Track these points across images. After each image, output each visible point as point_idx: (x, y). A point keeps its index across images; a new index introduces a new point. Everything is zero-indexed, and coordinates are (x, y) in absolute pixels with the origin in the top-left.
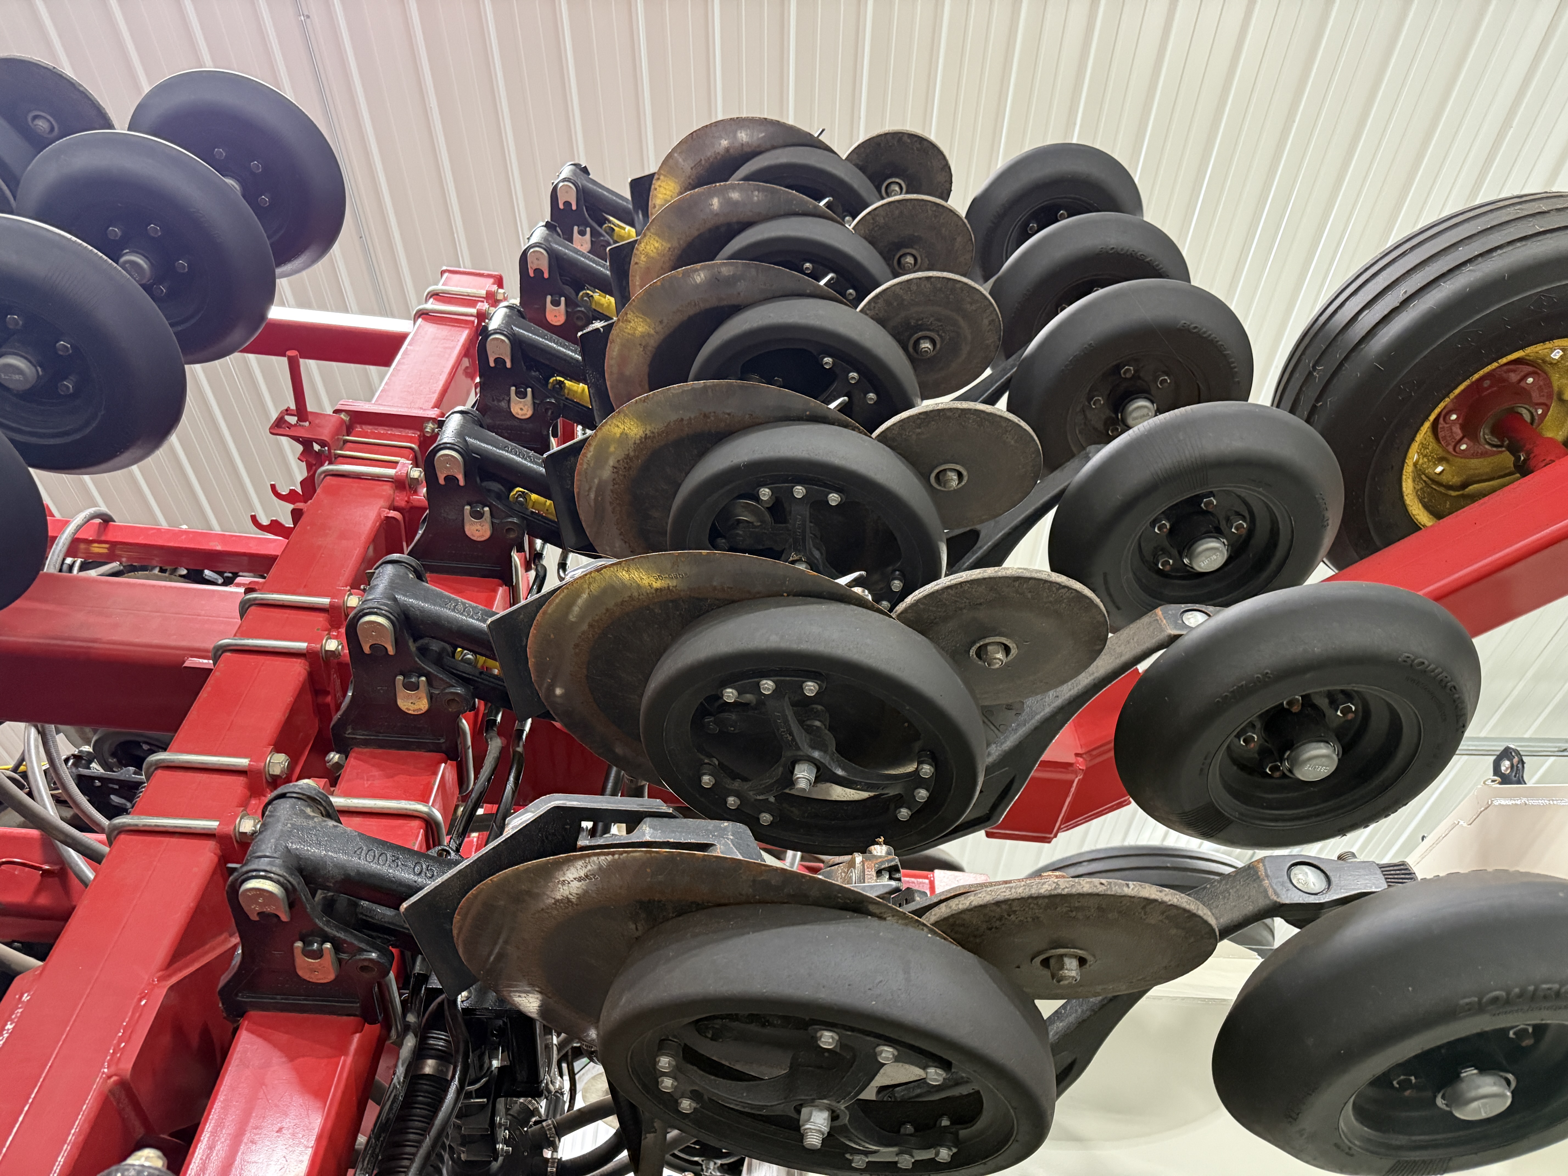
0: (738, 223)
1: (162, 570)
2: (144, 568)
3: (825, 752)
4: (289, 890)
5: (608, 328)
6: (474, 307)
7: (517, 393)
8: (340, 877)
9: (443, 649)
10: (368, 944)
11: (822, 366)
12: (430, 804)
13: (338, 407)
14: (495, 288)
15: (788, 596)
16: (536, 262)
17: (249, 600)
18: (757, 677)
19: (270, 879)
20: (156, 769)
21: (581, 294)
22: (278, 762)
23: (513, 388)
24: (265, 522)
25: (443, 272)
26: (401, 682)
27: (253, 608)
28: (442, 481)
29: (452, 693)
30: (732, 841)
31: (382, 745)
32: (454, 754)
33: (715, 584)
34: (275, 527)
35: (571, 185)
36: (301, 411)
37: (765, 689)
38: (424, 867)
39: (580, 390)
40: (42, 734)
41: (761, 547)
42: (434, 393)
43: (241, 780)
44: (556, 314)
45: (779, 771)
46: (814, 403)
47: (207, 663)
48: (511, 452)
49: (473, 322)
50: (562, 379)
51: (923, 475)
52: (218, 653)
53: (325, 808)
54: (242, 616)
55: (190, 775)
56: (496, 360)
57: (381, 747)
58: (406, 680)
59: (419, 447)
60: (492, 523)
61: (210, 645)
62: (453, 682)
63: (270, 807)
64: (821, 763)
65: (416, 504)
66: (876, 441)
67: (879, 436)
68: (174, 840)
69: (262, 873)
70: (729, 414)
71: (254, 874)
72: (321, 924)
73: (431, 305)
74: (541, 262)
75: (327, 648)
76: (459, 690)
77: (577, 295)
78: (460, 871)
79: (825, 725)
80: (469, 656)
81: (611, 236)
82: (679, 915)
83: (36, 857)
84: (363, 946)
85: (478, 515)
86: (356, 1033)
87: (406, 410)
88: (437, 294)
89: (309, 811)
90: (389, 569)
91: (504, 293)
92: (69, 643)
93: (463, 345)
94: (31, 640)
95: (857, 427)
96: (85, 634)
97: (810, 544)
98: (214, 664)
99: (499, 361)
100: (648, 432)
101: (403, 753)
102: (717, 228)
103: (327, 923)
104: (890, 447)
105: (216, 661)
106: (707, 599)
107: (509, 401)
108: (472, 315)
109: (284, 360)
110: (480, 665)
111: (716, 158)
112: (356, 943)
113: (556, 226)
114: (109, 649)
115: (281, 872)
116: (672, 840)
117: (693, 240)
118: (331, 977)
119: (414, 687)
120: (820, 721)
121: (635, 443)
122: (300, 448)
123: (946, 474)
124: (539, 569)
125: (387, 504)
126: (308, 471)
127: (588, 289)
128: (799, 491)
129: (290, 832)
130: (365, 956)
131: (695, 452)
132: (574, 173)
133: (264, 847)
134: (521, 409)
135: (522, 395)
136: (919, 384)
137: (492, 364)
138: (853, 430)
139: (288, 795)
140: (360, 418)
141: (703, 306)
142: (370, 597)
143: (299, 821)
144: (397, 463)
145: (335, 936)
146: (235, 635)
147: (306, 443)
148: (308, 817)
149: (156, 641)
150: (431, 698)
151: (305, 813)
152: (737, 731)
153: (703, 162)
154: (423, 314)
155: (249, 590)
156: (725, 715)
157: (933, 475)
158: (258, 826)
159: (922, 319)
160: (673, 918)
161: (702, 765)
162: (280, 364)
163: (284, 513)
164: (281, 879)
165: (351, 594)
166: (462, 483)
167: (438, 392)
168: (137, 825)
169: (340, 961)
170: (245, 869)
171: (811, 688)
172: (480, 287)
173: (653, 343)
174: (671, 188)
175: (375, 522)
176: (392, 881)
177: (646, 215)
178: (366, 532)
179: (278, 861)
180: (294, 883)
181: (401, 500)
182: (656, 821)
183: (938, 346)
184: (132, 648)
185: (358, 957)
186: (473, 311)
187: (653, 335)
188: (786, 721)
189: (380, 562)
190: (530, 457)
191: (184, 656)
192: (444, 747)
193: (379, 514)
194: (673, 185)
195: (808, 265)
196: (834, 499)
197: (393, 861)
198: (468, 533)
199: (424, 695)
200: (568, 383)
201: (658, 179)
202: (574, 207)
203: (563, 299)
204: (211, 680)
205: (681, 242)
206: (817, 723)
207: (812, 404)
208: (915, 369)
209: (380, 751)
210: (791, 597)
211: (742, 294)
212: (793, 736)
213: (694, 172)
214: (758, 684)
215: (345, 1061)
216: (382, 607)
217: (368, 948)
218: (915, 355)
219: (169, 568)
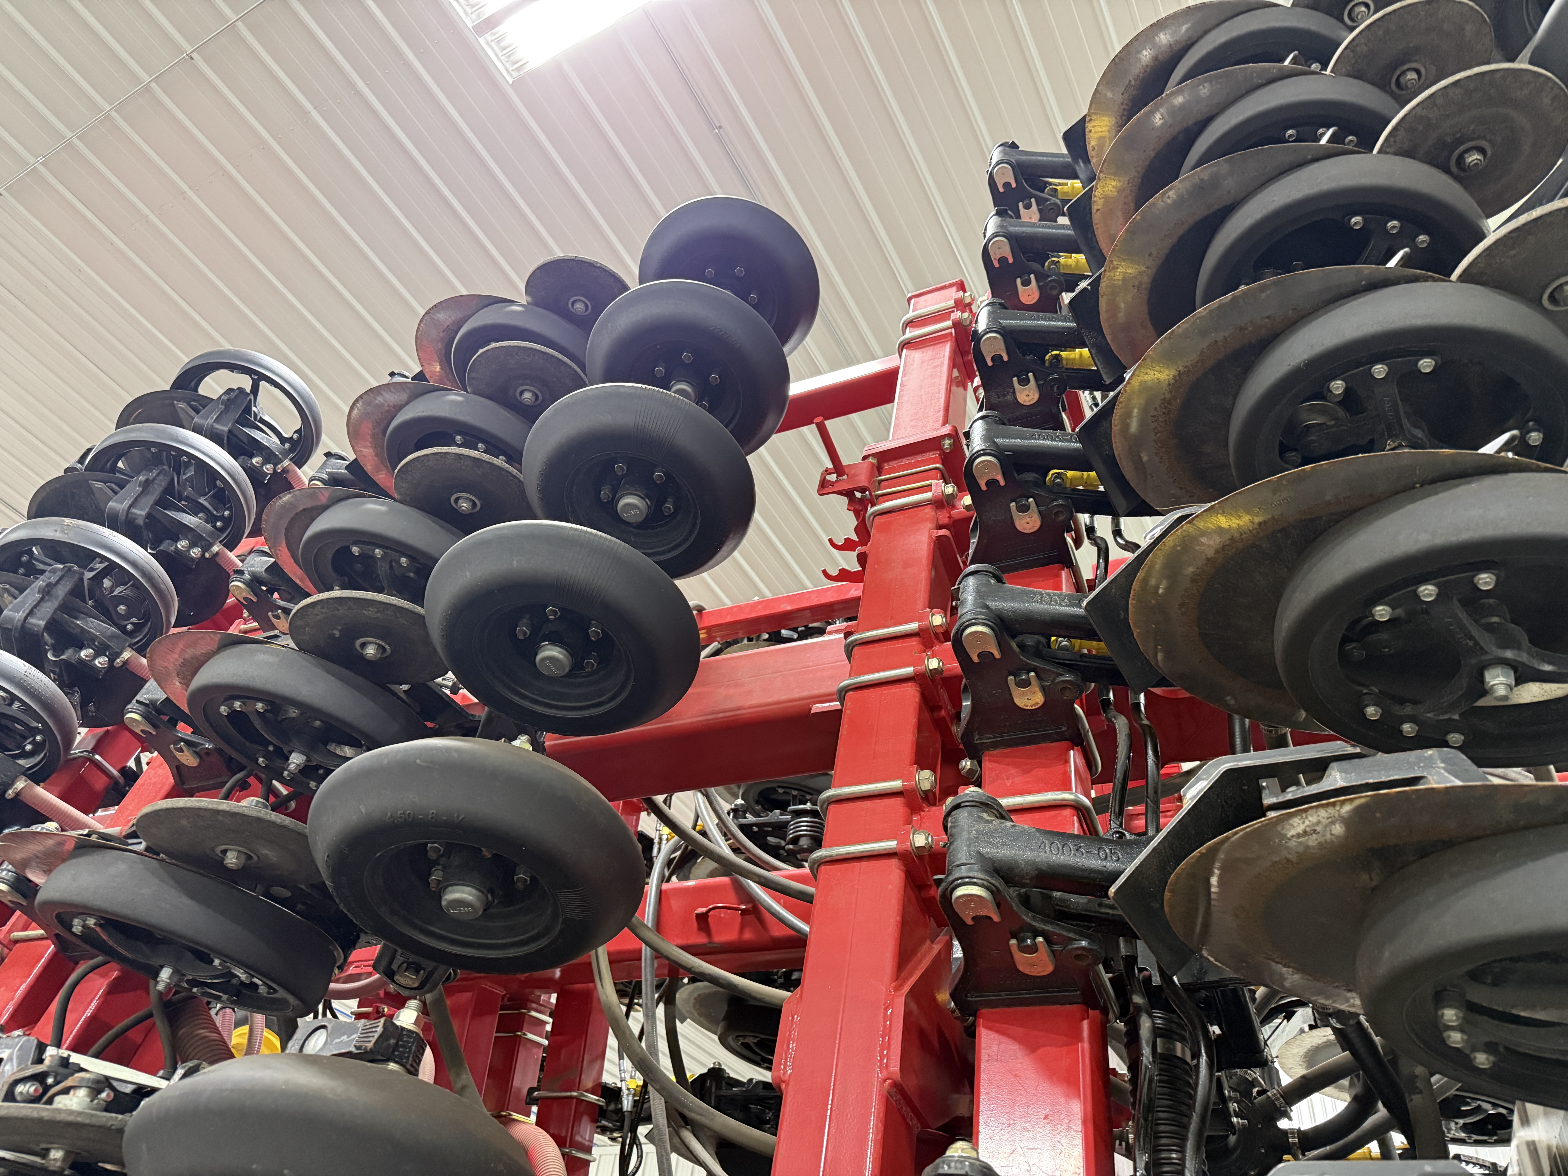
0: (1196, 124)
1: (750, 640)
2: (736, 642)
3: (1519, 648)
4: (994, 891)
5: (1096, 284)
6: (949, 319)
7: (1019, 382)
8: (1033, 873)
9: (1039, 642)
10: (1075, 932)
11: (1352, 228)
12: (1074, 791)
13: (865, 454)
14: (961, 293)
15: (1422, 486)
16: (998, 251)
17: (852, 642)
18: (1412, 585)
19: (975, 884)
20: (828, 804)
21: (1047, 264)
22: (925, 779)
23: (1015, 379)
24: (834, 572)
25: (909, 300)
26: (1013, 682)
27: (856, 648)
28: (984, 488)
29: (1063, 681)
30: (1445, 769)
31: (1009, 744)
32: (1077, 740)
33: (1328, 498)
34: (844, 575)
35: (1005, 165)
36: (838, 467)
37: (1425, 596)
38: (1107, 851)
39: (1077, 357)
40: (707, 796)
41: (1342, 447)
42: (939, 412)
43: (899, 801)
44: (1029, 293)
45: (1463, 682)
46: (1367, 269)
47: (836, 704)
48: (1039, 439)
49: (951, 333)
50: (1057, 352)
51: (1535, 302)
52: (842, 694)
53: (997, 810)
54: (849, 658)
55: (858, 804)
56: (993, 359)
57: (1008, 746)
58: (1017, 679)
59: (943, 464)
60: (1040, 512)
61: (834, 689)
62: (1060, 670)
63: (950, 819)
64: (1516, 661)
65: (957, 517)
66: (1459, 284)
67: (1460, 276)
68: (864, 864)
69: (967, 880)
70: (1268, 318)
71: (959, 881)
72: (1028, 920)
73: (910, 333)
74: (1003, 250)
75: (931, 668)
76: (1068, 677)
77: (1043, 266)
78: (1154, 849)
79: (1505, 619)
80: (1065, 643)
81: (1055, 196)
82: (1422, 857)
83: (731, 900)
84: (1071, 935)
85: (1024, 509)
86: (1084, 1019)
87: (921, 435)
88: (911, 322)
89: (985, 815)
90: (971, 580)
91: (971, 295)
92: (721, 715)
93: (950, 358)
94: (694, 720)
95: (1431, 277)
96: (731, 705)
97: (1406, 424)
98: (842, 704)
99: (997, 358)
100: (1181, 368)
101: (1031, 747)
102: (1175, 138)
103: (1034, 918)
104: (1478, 283)
105: (842, 700)
106: (1321, 517)
107: (1014, 392)
108: (949, 328)
109: (813, 427)
110: (1076, 649)
111: (1145, 71)
112: (1065, 933)
113: (1006, 210)
114: (758, 712)
115: (983, 877)
116: (1371, 781)
117: (1151, 162)
118: (1050, 969)
119: (1026, 684)
120: (1496, 616)
121: (1169, 384)
122: (845, 500)
123: (1563, 290)
124: (1099, 541)
125: (933, 525)
126: (857, 518)
127: (1053, 256)
128: (1380, 370)
129: (977, 838)
130: (1076, 945)
131: (1239, 370)
132: (1005, 153)
133: (959, 856)
134: (1028, 396)
135: (1024, 382)
136: (1477, 203)
137: (990, 364)
138: (1426, 281)
139: (963, 804)
140: (885, 457)
141: (1191, 221)
142: (965, 611)
143: (981, 826)
144: (931, 485)
145: (1044, 930)
146: (850, 676)
147: (848, 494)
148: (987, 822)
149: (784, 697)
150: (1044, 690)
151: (983, 818)
152: (1392, 651)
153: (1133, 83)
154: (906, 345)
155: (847, 635)
156: (1374, 637)
157: (1546, 296)
158: (930, 839)
159: (1460, 131)
160: (1414, 861)
161: (1360, 697)
162: (809, 432)
163: (849, 561)
164: (985, 883)
165: (933, 614)
166: (1002, 483)
167: (942, 409)
168: (831, 856)
169: (1053, 951)
170: (951, 878)
171: (1485, 580)
172: (945, 300)
173: (1146, 280)
174: (1107, 123)
175: (929, 544)
176: (1082, 870)
177: (1087, 161)
178: (925, 555)
179: (976, 867)
180: (997, 884)
181: (943, 517)
182: (1345, 764)
183: (1489, 152)
184: (767, 708)
185: (1070, 947)
186: (949, 323)
187: (1145, 272)
188: (1462, 626)
189: (961, 577)
190: (1058, 437)
191: (809, 704)
192: (1067, 735)
193: (930, 536)
194: (1106, 119)
195: (1290, 132)
196: (1426, 365)
197: (1077, 850)
198: (1019, 528)
199: (1037, 689)
200: (1064, 354)
201: (1091, 120)
202: (1014, 185)
203: (1032, 276)
204: (845, 720)
205: (1139, 169)
206: (1495, 619)
207: (1367, 272)
208: (1466, 187)
209: (1009, 750)
210: (1427, 487)
211: (1232, 191)
212: (1475, 641)
213: (1126, 95)
214: (1415, 591)
215: (1083, 1048)
216: (979, 617)
217: (1077, 937)
218: (1462, 174)
219: (754, 636)
